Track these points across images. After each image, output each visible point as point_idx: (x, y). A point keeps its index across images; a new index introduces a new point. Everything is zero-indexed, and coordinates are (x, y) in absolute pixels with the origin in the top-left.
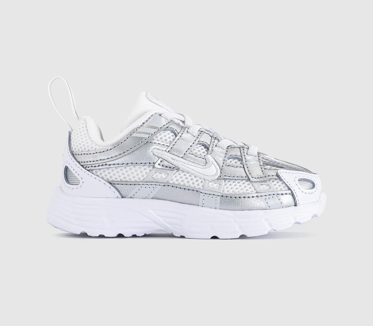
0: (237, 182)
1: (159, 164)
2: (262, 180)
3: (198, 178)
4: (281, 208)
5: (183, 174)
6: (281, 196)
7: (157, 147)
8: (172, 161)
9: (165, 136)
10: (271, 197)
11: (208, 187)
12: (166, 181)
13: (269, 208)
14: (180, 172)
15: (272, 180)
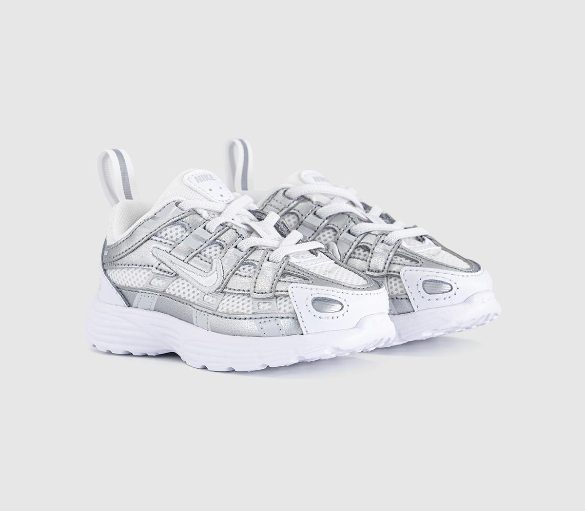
0: (237, 297)
1: (157, 268)
2: (264, 297)
3: (195, 289)
4: (279, 336)
5: (182, 282)
6: (281, 320)
7: (158, 246)
8: (171, 265)
9: (171, 232)
10: (267, 320)
11: (203, 302)
12: (162, 291)
13: (264, 335)
14: (179, 279)
15: (280, 298)
